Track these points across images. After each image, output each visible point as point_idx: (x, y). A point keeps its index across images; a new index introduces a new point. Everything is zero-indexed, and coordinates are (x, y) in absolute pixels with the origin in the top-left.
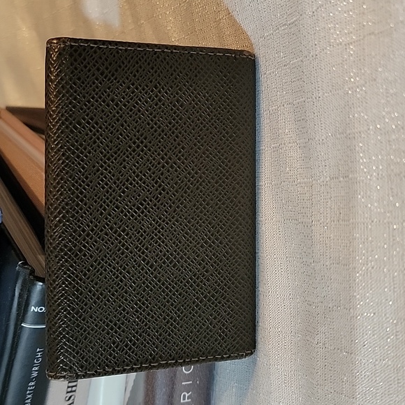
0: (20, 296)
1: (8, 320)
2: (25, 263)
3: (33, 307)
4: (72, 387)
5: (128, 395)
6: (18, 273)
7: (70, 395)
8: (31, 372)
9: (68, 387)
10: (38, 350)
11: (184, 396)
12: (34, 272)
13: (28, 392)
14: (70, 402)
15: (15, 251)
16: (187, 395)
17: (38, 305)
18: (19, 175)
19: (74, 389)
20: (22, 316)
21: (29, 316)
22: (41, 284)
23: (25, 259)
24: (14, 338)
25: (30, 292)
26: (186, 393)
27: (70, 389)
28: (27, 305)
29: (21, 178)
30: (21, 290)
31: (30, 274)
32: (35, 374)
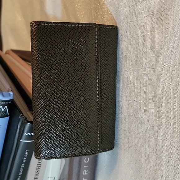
0: (20, 128)
1: (14, 138)
2: (23, 115)
3: (25, 133)
4: (39, 167)
5: (61, 171)
6: (20, 119)
7: (37, 170)
8: (23, 160)
9: (37, 167)
10: (26, 151)
11: (85, 172)
12: (26, 119)
13: (21, 168)
14: (38, 173)
15: (18, 110)
16: (86, 171)
17: (28, 132)
18: (19, 79)
19: (39, 168)
20: (20, 137)
21: (24, 137)
22: (29, 124)
23: (22, 114)
24: (16, 146)
25: (24, 127)
26: (85, 171)
27: (38, 168)
28: (23, 132)
29: (20, 80)
30: (21, 126)
31: (25, 120)
32: (24, 161)
